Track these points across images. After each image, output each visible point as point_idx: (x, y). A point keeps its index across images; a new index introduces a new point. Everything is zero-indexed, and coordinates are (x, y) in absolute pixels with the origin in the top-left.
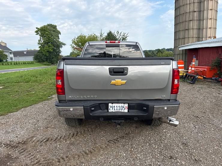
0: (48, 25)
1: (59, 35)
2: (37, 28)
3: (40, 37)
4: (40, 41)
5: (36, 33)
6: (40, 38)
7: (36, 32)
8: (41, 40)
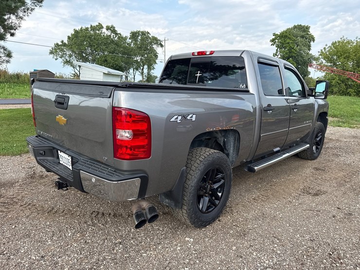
0: (295, 27)
1: (312, 43)
2: (274, 35)
3: (277, 48)
4: (276, 55)
5: (271, 43)
6: (277, 50)
7: (273, 40)
8: (278, 54)
